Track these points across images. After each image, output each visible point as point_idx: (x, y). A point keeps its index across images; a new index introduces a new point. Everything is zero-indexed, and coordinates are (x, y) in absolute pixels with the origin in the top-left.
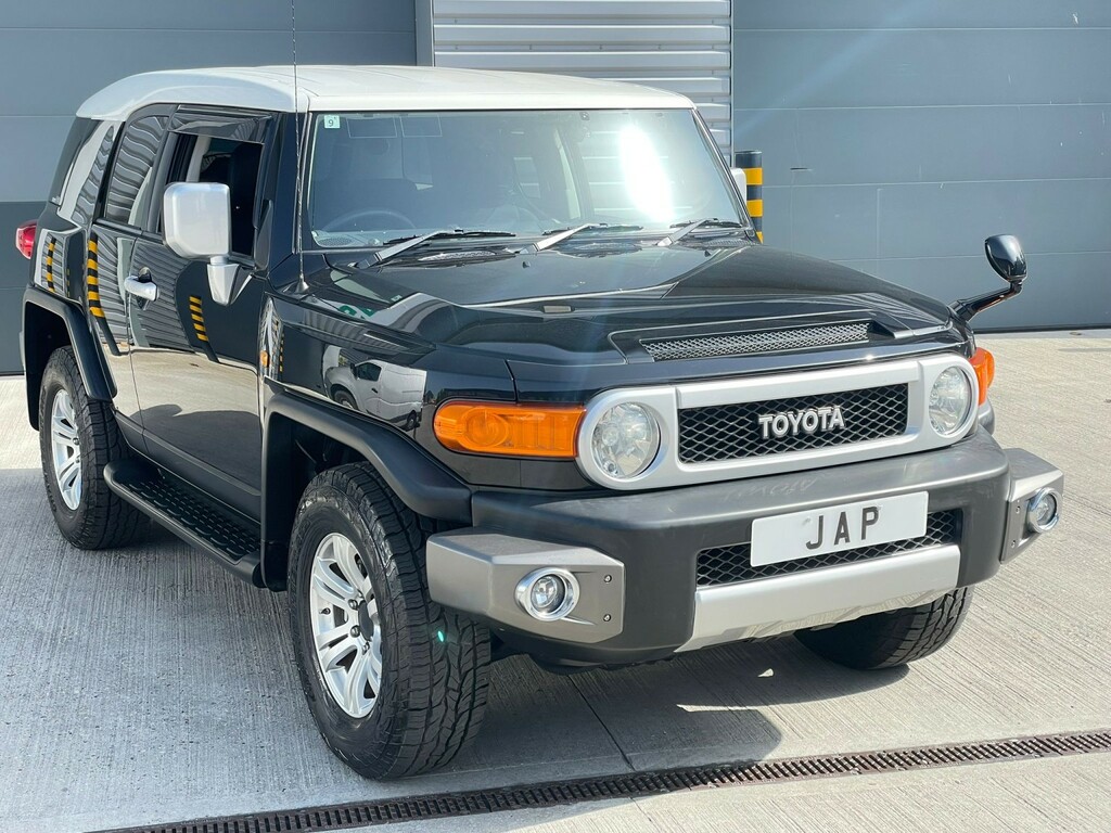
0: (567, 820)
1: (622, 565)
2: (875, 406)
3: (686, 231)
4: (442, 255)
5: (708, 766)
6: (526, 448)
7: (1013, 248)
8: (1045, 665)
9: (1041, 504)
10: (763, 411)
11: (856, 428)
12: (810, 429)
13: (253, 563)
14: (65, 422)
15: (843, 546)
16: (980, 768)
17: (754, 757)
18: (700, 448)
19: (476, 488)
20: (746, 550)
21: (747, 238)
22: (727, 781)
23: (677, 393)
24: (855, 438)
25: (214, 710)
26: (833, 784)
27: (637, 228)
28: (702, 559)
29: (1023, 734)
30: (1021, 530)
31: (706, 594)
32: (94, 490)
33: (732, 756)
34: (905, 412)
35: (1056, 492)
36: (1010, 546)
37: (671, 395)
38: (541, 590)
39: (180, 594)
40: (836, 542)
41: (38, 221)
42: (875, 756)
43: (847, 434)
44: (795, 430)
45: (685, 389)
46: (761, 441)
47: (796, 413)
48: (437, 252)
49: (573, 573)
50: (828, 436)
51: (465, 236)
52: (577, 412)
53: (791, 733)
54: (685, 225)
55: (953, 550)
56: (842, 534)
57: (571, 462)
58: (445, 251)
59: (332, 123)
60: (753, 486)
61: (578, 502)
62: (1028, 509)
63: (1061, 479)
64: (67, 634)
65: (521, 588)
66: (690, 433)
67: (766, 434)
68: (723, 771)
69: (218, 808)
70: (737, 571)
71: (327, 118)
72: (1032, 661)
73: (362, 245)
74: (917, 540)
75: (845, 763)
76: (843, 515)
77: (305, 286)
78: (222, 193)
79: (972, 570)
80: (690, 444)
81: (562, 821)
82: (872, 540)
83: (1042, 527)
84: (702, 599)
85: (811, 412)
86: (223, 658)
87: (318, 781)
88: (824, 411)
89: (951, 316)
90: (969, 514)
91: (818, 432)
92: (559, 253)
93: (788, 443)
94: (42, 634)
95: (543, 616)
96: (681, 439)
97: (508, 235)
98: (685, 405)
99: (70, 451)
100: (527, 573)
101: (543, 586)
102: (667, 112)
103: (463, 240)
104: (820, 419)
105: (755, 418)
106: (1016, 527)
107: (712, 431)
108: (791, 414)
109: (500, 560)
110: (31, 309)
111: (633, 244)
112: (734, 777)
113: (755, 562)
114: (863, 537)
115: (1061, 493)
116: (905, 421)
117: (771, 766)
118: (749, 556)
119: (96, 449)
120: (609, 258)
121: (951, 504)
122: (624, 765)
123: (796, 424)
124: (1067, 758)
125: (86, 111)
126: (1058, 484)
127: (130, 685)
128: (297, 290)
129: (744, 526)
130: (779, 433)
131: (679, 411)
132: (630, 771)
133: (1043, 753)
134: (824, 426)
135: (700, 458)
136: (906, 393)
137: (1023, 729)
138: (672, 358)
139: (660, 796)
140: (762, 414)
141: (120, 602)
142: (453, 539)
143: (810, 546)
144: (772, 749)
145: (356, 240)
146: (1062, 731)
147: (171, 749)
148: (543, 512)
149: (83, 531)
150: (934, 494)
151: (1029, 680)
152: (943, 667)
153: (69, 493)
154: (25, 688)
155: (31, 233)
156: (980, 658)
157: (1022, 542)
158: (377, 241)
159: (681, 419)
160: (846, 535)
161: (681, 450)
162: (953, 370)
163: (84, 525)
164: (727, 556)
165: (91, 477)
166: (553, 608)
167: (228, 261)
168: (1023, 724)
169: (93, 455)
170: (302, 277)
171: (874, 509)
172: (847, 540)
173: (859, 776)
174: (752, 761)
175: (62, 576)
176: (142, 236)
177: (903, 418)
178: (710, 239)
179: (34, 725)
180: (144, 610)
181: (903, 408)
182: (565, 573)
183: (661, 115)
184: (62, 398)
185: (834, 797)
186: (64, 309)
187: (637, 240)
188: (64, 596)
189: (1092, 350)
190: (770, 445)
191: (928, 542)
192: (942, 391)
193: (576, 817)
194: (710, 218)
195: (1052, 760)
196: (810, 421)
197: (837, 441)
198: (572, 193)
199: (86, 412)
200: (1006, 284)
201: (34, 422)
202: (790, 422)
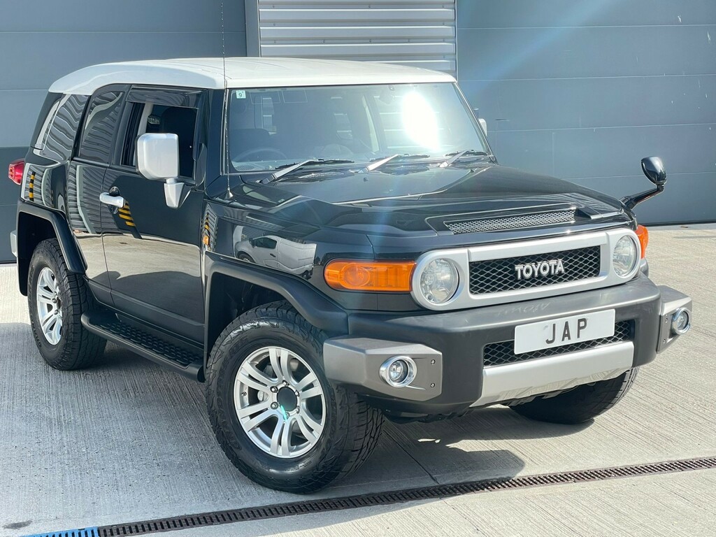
0: (404, 510)
1: (441, 354)
2: (581, 259)
3: (455, 158)
4: (313, 174)
5: (484, 481)
6: (380, 286)
7: (658, 164)
8: (681, 422)
9: (680, 318)
10: (517, 263)
11: (571, 272)
12: (545, 273)
13: (197, 367)
14: (47, 288)
15: (567, 342)
16: (647, 477)
17: (510, 475)
18: (482, 285)
19: (350, 312)
20: (511, 345)
21: (491, 161)
22: (496, 488)
23: (468, 252)
24: (571, 279)
25: (172, 458)
26: (559, 488)
27: (426, 157)
28: (486, 350)
29: (671, 459)
30: (668, 333)
31: (489, 371)
32: (71, 331)
33: (497, 475)
34: (599, 263)
35: (689, 311)
36: (662, 343)
37: (465, 254)
38: (394, 369)
39: (132, 395)
40: (563, 340)
41: (24, 159)
42: (583, 473)
43: (565, 276)
44: (536, 274)
45: (473, 250)
46: (517, 281)
47: (536, 264)
48: (310, 173)
49: (413, 359)
50: (555, 278)
51: (324, 163)
52: (412, 264)
53: (531, 462)
54: (454, 155)
55: (629, 345)
56: (566, 335)
57: (408, 294)
58: (314, 172)
59: (241, 95)
60: (513, 308)
61: (412, 318)
62: (672, 321)
63: (690, 303)
64: (66, 418)
65: (383, 369)
66: (476, 277)
67: (519, 277)
68: (493, 483)
69: (191, 510)
70: (506, 357)
71: (238, 92)
72: (673, 420)
73: (261, 170)
74: (609, 338)
75: (566, 477)
76: (567, 323)
77: (231, 195)
78: (174, 139)
79: (641, 357)
80: (476, 283)
81: (401, 511)
82: (583, 339)
83: (681, 331)
84: (487, 373)
85: (545, 263)
86: (170, 429)
87: (248, 494)
88: (553, 262)
89: (622, 206)
90: (639, 322)
91: (549, 275)
92: (381, 173)
93: (532, 282)
94: (51, 419)
95: (396, 385)
96: (471, 280)
97: (350, 162)
98: (473, 260)
99: (50, 307)
100: (386, 359)
101: (395, 367)
102: (440, 84)
103: (323, 165)
104: (550, 267)
105: (513, 267)
106: (665, 331)
107: (488, 275)
108: (533, 265)
109: (370, 352)
110: (23, 216)
111: (424, 166)
112: (500, 486)
113: (516, 352)
114: (578, 337)
115: (691, 311)
116: (599, 269)
117: (521, 479)
118: (513, 348)
119: (73, 305)
120: (411, 174)
121: (628, 317)
122: (433, 482)
123: (536, 270)
124: (698, 471)
125: (55, 88)
126: (689, 305)
127: (116, 446)
128: (226, 198)
129: (510, 330)
130: (528, 276)
131: (470, 263)
132: (436, 484)
133: (683, 469)
134: (553, 272)
135: (482, 291)
136: (599, 251)
137: (670, 457)
138: (462, 233)
139: (457, 497)
140: (517, 264)
141: (95, 400)
142: (339, 341)
143: (548, 342)
144: (520, 471)
145: (257, 167)
146: (694, 457)
147: (153, 480)
148: (393, 324)
149: (62, 358)
150: (619, 311)
151: (672, 430)
152: (619, 425)
153: (50, 335)
154: (51, 449)
155: (20, 167)
156: (640, 419)
157: (669, 340)
158: (271, 167)
159: (471, 268)
160: (568, 335)
161: (471, 286)
162: (626, 238)
163: (64, 354)
164: (500, 348)
165: (70, 323)
166: (402, 379)
167: (177, 181)
168: (670, 454)
169: (71, 308)
170: (229, 189)
171: (584, 320)
172: (569, 339)
173: (575, 484)
174: (510, 478)
175: (52, 386)
176: (109, 168)
177: (598, 266)
178: (469, 162)
179: (63, 469)
180: (112, 404)
181: (598, 260)
182: (408, 358)
183: (437, 86)
184: (46, 273)
185: (560, 494)
186: (51, 215)
187: (427, 164)
188: (57, 397)
189: (696, 237)
190: (522, 283)
191: (615, 340)
192: (619, 251)
193: (410, 508)
194: (469, 149)
195: (688, 473)
196: (545, 268)
197: (560, 280)
198: (373, 135)
199: (66, 281)
200: (655, 186)
201: (24, 290)
202: (533, 269)
